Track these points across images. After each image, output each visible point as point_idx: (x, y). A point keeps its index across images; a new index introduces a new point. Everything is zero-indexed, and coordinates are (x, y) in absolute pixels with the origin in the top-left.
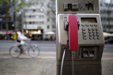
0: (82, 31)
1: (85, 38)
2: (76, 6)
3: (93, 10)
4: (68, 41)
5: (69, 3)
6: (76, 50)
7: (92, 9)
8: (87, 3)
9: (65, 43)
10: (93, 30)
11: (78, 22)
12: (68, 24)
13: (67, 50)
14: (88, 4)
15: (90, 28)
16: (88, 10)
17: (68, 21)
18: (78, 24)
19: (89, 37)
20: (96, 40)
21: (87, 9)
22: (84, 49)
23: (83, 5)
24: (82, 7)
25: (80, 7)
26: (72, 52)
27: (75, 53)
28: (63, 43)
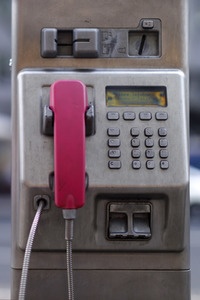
0: (107, 138)
1: (115, 164)
2: (88, 40)
3: (157, 54)
4: (52, 175)
5: (64, 26)
6: (78, 206)
7: (154, 50)
8: (135, 25)
9: (43, 182)
10: (149, 136)
11: (88, 108)
12: (51, 114)
13: (48, 207)
14: (140, 29)
15: (138, 126)
16: (140, 53)
17: (52, 104)
18: (88, 114)
19: (131, 160)
20: (157, 170)
21: (137, 51)
22: (113, 207)
23: (118, 34)
24: (114, 42)
25: (107, 42)
26: (64, 211)
27: (74, 217)
28: (33, 184)
